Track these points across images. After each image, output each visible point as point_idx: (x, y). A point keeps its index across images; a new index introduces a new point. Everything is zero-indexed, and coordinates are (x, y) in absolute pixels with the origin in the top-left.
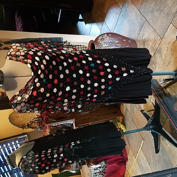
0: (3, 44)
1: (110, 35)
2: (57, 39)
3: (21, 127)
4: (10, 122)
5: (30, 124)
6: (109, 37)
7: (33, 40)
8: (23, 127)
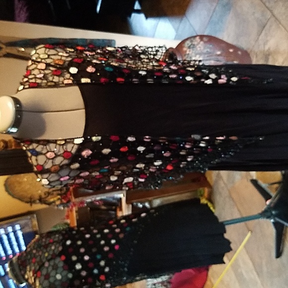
0: (4, 46)
1: (205, 39)
2: (106, 41)
3: (27, 202)
4: (7, 190)
5: (43, 196)
6: (205, 42)
7: (61, 41)
8: (31, 201)
